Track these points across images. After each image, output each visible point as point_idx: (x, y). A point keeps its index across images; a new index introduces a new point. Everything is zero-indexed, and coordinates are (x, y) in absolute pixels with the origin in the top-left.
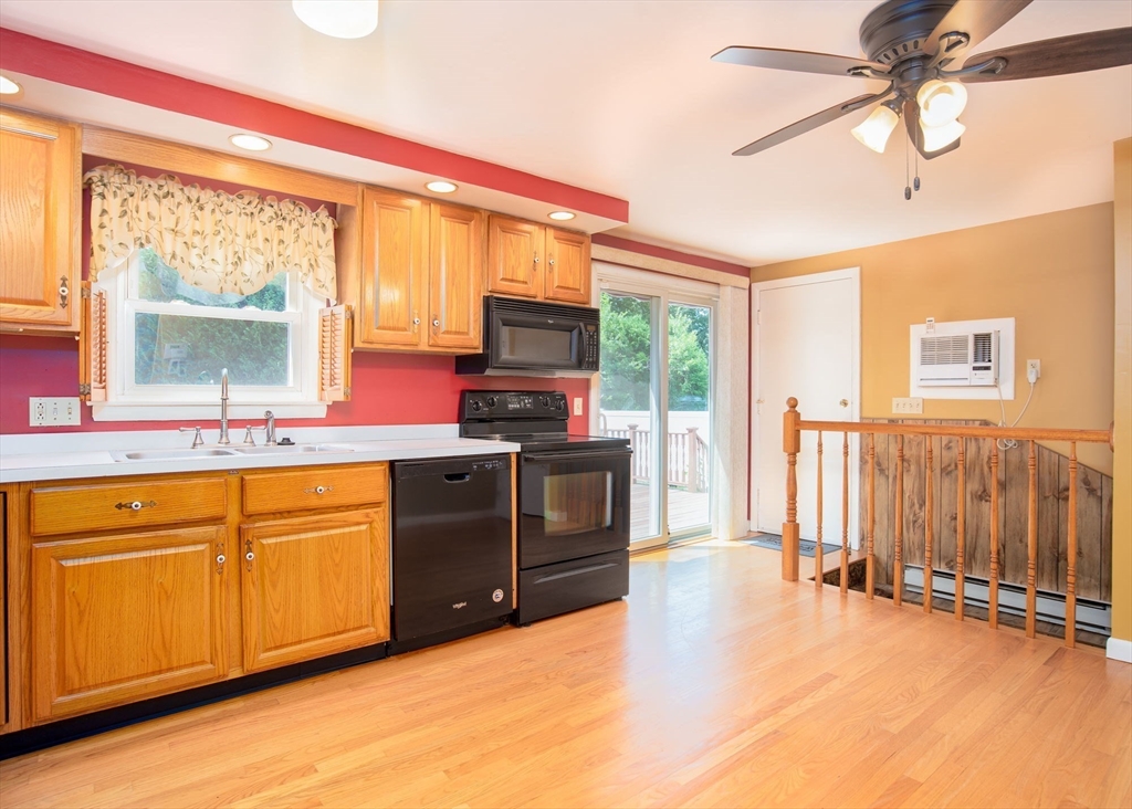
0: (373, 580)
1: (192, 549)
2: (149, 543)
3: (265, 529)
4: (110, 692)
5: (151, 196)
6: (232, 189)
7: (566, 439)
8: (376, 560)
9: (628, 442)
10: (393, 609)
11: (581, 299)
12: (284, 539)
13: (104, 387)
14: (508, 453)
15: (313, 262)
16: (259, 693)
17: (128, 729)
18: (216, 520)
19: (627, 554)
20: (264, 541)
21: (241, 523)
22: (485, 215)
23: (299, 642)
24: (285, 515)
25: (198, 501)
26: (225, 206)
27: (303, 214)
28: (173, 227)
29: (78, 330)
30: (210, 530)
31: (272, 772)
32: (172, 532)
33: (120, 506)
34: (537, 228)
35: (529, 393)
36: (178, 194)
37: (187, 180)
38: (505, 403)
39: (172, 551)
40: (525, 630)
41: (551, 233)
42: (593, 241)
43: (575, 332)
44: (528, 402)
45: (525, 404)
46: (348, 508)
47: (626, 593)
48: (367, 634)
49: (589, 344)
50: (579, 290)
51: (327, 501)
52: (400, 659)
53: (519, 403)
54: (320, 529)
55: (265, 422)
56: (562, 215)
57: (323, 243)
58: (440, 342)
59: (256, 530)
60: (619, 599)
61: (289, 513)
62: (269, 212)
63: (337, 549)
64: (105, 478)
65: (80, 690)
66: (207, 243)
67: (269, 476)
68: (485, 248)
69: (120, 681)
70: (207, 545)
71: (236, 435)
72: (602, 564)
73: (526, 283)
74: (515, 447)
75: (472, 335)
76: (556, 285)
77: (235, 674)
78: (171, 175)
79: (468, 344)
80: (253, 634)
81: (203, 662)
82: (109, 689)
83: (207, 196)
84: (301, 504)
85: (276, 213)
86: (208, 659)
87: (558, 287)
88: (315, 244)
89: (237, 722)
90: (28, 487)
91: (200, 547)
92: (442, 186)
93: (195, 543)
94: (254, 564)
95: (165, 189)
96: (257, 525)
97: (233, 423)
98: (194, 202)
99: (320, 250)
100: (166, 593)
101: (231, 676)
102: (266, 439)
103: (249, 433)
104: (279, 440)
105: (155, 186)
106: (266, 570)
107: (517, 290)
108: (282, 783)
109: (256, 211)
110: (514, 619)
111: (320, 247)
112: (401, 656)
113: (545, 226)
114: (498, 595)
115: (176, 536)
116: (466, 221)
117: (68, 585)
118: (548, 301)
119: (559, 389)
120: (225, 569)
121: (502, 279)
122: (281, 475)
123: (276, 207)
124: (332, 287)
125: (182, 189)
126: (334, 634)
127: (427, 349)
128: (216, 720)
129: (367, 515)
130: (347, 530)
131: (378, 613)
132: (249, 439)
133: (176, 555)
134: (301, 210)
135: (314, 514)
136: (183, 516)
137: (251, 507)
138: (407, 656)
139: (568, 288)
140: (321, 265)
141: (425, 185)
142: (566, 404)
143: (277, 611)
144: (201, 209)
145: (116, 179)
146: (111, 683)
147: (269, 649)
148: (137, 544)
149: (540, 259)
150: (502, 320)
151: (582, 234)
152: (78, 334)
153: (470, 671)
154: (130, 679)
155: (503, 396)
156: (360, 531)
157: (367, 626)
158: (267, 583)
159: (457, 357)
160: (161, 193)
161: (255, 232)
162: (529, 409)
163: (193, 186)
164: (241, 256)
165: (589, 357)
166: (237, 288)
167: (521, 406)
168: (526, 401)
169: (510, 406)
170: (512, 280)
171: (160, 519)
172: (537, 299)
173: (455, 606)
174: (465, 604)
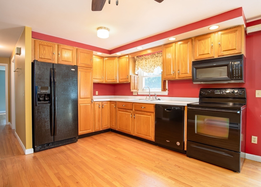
0: (152, 128)
3: (136, 113)
5: (141, 60)
8: (152, 124)
12: (139, 115)
20: (136, 115)
21: (134, 111)
23: (141, 134)
26: (149, 58)
29: (130, 82)
33: (123, 106)
34: (214, 34)
36: (144, 58)
37: (145, 55)
39: (127, 113)
41: (220, 33)
45: (223, 93)
46: (148, 112)
49: (236, 69)
55: (155, 95)
58: (180, 77)
61: (139, 111)
63: (146, 119)
67: (137, 104)
71: (151, 98)
73: (209, 54)
75: (189, 73)
77: (134, 135)
78: (143, 56)
79: (188, 76)
81: (130, 131)
82: (122, 129)
83: (147, 57)
85: (156, 56)
87: (223, 51)
95: (142, 58)
97: (151, 95)
102: (155, 99)
103: (153, 97)
104: (157, 99)
107: (205, 57)
109: (153, 57)
115: (127, 111)
116: (187, 43)
117: (119, 115)
118: (219, 57)
121: (199, 55)
122: (139, 104)
126: (145, 135)
129: (150, 114)
130: (147, 116)
132: (153, 99)
136: (128, 108)
137: (135, 109)
139: (229, 50)
142: (245, 92)
143: (138, 127)
144: (146, 59)
147: (137, 133)
148: (124, 111)
154: (124, 129)
157: (150, 136)
164: (152, 66)
165: (236, 74)
166: (151, 71)
167: (221, 93)
168: (224, 92)
169: (216, 93)
170: (203, 54)
171: (126, 108)
172: (214, 58)
173: (167, 141)
174: (169, 141)
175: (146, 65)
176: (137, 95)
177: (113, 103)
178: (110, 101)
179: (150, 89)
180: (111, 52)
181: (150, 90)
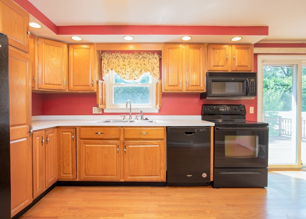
0: (160, 162)
1: (112, 146)
2: (102, 143)
3: (129, 143)
4: (94, 177)
5: (114, 58)
6: (132, 52)
7: (245, 122)
8: (161, 156)
9: (267, 124)
10: (167, 172)
11: (249, 69)
12: (134, 146)
13: (105, 105)
14: (210, 126)
15: (153, 69)
16: (129, 187)
17: (99, 187)
18: (118, 139)
19: (267, 171)
20: (129, 146)
21: (124, 141)
22: (206, 45)
23: (138, 176)
24: (135, 140)
25: (113, 134)
26: (130, 57)
27: (150, 55)
28: (118, 64)
29: (96, 91)
30: (116, 141)
31: (114, 212)
32: (107, 141)
33: (96, 133)
34: (228, 46)
35: (228, 105)
36: (119, 56)
37: (122, 52)
38: (219, 109)
39: (107, 146)
40: (216, 190)
41: (234, 47)
42: (255, 47)
43: (245, 82)
44: (228, 108)
45: (227, 110)
46: (153, 139)
47: (267, 186)
48: (158, 178)
49: (251, 86)
50: (247, 66)
51: (146, 137)
52: (169, 188)
53: (224, 109)
54: (144, 145)
55: (141, 113)
56: (236, 39)
57: (156, 63)
59: (127, 143)
60: (263, 188)
61: (136, 139)
62: (141, 56)
63: (149, 151)
64: (93, 126)
65: (89, 175)
66: (126, 67)
67: (130, 128)
68: (206, 56)
69: (96, 175)
70: (115, 145)
71: (134, 117)
72: (253, 172)
73: (223, 66)
74: (212, 124)
75: (201, 85)
76: (236, 65)
77: (122, 180)
78: (117, 52)
79: (200, 89)
80: (126, 171)
81: (114, 175)
82: (94, 176)
83: (126, 55)
84: (139, 137)
85: (142, 57)
86: (115, 175)
87: (237, 66)
88: (153, 63)
89: (120, 194)
90: (80, 127)
91: (114, 146)
92: (186, 38)
93: (112, 144)
94: (127, 152)
95: (117, 55)
96: (127, 142)
97: (133, 114)
98: (123, 57)
99: (155, 65)
100: (106, 156)
101: (121, 181)
102: (141, 118)
103: (137, 116)
104: (144, 119)
105: (114, 55)
106: (130, 154)
107: (220, 69)
108: (113, 216)
109: (138, 57)
110: (212, 185)
111: (155, 64)
112: (170, 187)
113: (231, 44)
114: (204, 175)
115: (108, 142)
116: (199, 48)
117: (86, 151)
118: (233, 72)
119: (242, 103)
120: (119, 152)
121: (213, 66)
122: (134, 128)
123: (143, 55)
124: (158, 75)
125: (120, 55)
126: (148, 176)
127: (186, 91)
128: (115, 191)
129: (158, 142)
130: (152, 146)
131: (162, 172)
132: (137, 118)
133: (108, 147)
134: (150, 54)
135: (143, 140)
136: (110, 137)
137: (126, 137)
138: (172, 188)
139: (242, 66)
140: (155, 69)
141: (181, 39)
142: (245, 109)
143: (132, 166)
144: (125, 59)
145: (106, 55)
146: (95, 175)
147: (130, 176)
148: (100, 143)
149: (230, 57)
150: (212, 80)
151: (249, 44)
152: (96, 92)
153: (187, 199)
154: (98, 175)
155: (218, 106)
156: (156, 147)
157: (158, 176)
158: (130, 158)
159: (201, 94)
160: (116, 57)
161: (138, 62)
162: (229, 111)
163: (123, 54)
164: (134, 69)
165: (251, 91)
166: (133, 78)
167: (225, 110)
168: (227, 108)
169: (220, 110)
170: (217, 66)
171: (104, 137)
172: (228, 72)
173: (188, 176)
174: (191, 176)
175: (124, 67)
176: (101, 113)
177: (67, 130)
178: (57, 127)
179: (131, 104)
180: (59, 30)
181: (132, 106)
